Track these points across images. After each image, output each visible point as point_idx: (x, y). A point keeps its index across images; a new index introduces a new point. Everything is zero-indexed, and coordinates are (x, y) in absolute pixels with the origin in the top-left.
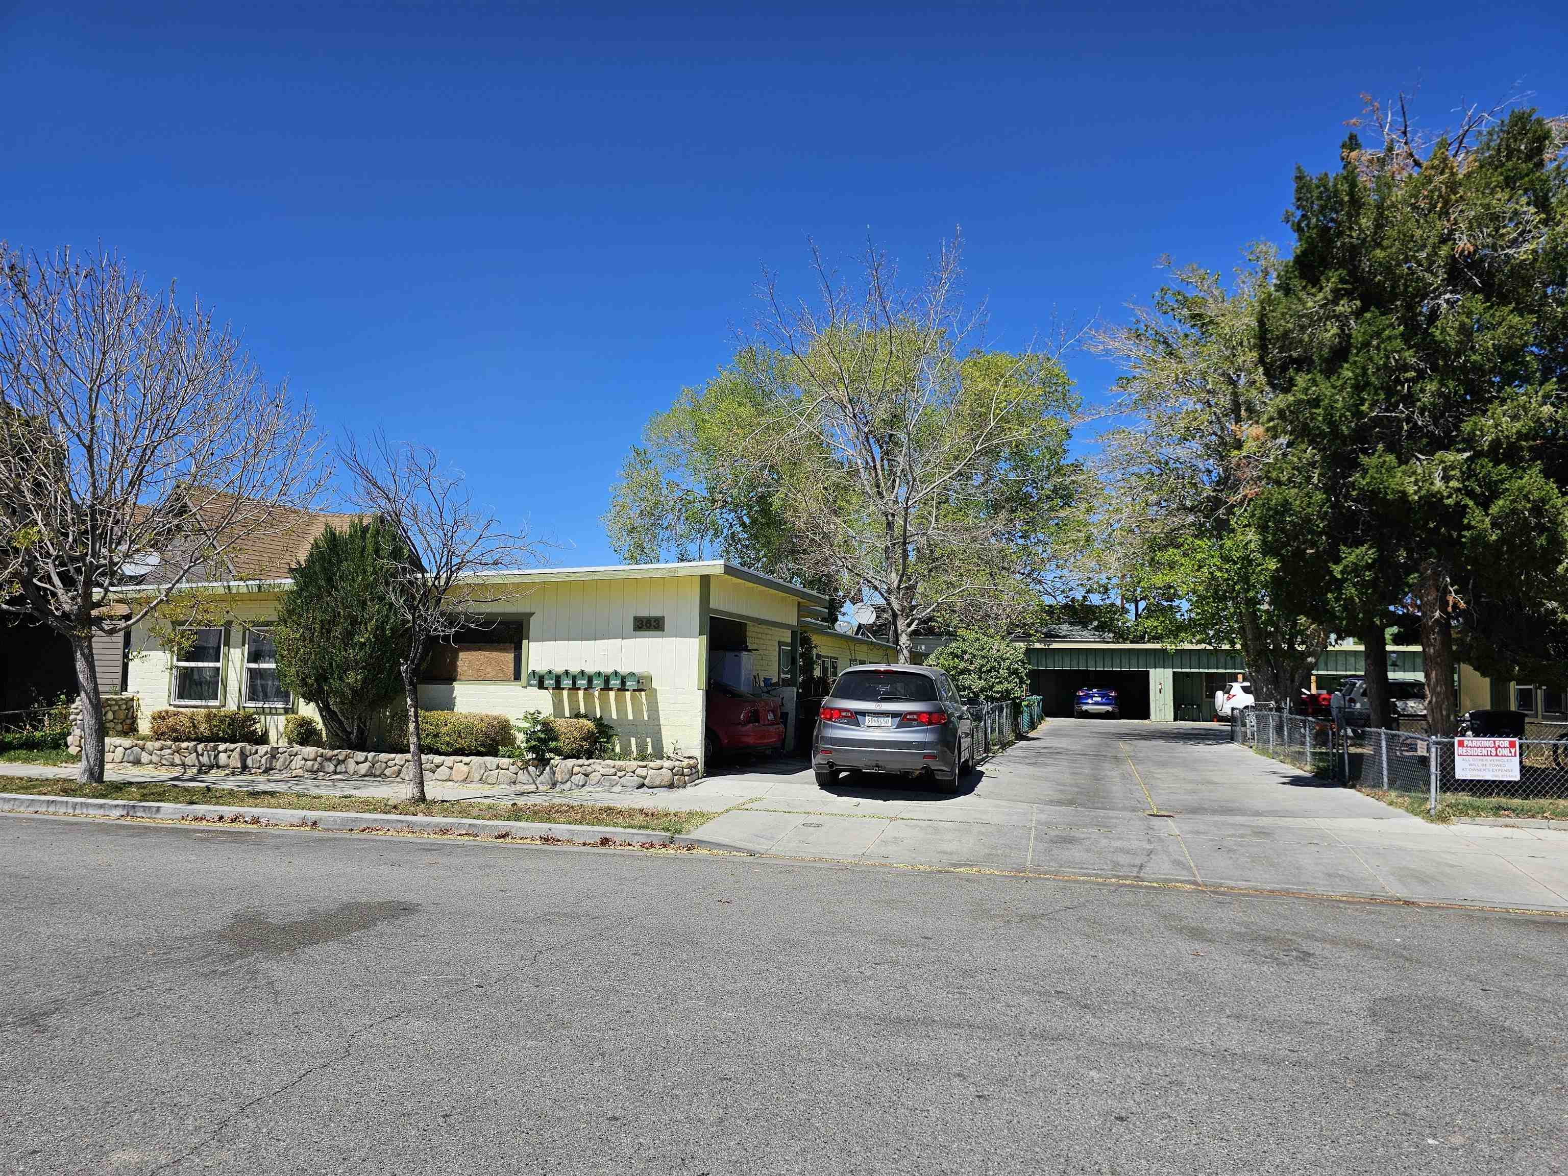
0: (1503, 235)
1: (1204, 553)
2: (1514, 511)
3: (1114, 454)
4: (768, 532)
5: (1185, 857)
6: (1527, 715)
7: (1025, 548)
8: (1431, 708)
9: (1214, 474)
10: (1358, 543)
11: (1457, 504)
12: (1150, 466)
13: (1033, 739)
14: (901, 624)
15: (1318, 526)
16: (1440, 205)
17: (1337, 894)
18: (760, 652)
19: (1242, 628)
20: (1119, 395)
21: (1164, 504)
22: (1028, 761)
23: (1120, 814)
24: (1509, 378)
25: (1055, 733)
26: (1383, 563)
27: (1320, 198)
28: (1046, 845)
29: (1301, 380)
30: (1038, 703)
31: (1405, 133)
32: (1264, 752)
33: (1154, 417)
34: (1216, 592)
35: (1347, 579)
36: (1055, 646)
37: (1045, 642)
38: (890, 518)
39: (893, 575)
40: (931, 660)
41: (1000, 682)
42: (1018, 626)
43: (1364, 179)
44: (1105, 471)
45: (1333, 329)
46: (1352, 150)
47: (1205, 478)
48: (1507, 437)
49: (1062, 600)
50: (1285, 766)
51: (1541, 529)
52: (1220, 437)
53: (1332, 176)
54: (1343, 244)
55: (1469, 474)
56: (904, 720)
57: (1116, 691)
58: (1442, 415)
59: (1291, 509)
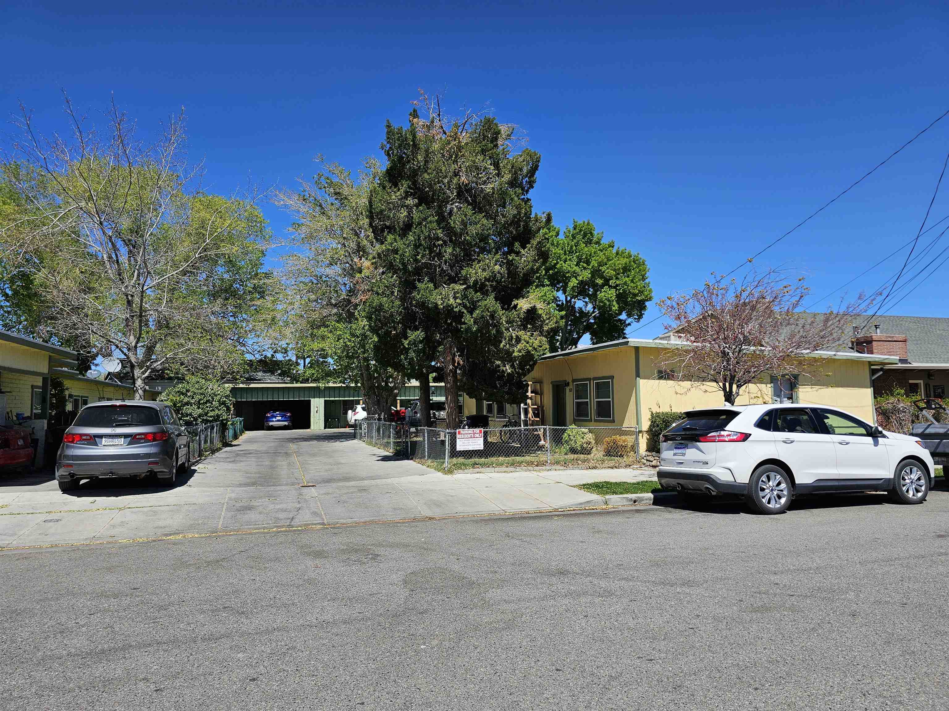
0: (480, 178)
1: (340, 331)
2: (483, 317)
3: (290, 269)
4: (29, 302)
5: (319, 509)
6: (489, 417)
7: (234, 323)
8: (448, 415)
9: (347, 286)
10: (416, 329)
11: (460, 311)
12: (311, 278)
13: (235, 445)
14: (137, 372)
15: (397, 319)
16: (454, 156)
17: (397, 519)
18: (14, 394)
19: (362, 374)
20: (292, 233)
21: (319, 301)
22: (229, 460)
23: (284, 488)
24: (483, 250)
25: (250, 441)
26: (428, 340)
27: (398, 140)
28: (233, 513)
29: (390, 238)
30: (240, 422)
31: (439, 115)
32: (370, 444)
33: (313, 249)
34: (348, 353)
35: (411, 348)
36: (252, 386)
37: (246, 383)
38: (130, 298)
39: (132, 337)
40: (163, 396)
41: (213, 410)
42: (228, 373)
43: (420, 135)
44: (284, 278)
45: (404, 213)
46: (415, 118)
47: (343, 288)
48: (481, 280)
49: (258, 357)
50: (380, 450)
51: (495, 326)
52: (350, 265)
53: (404, 129)
54: (410, 168)
55: (465, 297)
56: (133, 439)
57: (289, 412)
58: (454, 266)
59: (383, 309)
